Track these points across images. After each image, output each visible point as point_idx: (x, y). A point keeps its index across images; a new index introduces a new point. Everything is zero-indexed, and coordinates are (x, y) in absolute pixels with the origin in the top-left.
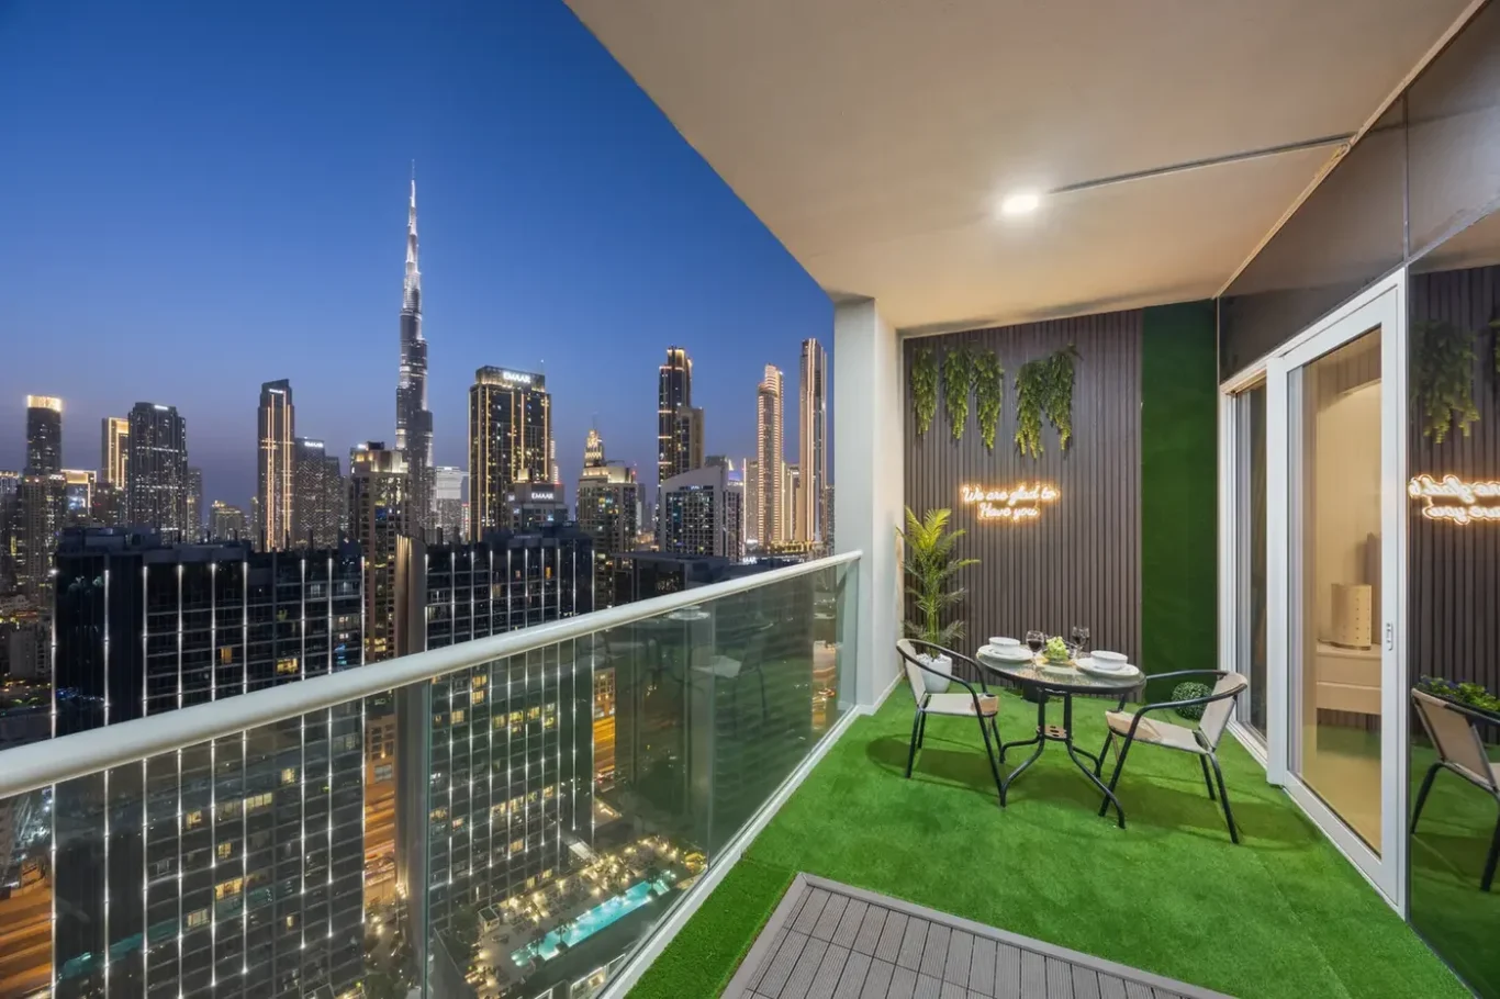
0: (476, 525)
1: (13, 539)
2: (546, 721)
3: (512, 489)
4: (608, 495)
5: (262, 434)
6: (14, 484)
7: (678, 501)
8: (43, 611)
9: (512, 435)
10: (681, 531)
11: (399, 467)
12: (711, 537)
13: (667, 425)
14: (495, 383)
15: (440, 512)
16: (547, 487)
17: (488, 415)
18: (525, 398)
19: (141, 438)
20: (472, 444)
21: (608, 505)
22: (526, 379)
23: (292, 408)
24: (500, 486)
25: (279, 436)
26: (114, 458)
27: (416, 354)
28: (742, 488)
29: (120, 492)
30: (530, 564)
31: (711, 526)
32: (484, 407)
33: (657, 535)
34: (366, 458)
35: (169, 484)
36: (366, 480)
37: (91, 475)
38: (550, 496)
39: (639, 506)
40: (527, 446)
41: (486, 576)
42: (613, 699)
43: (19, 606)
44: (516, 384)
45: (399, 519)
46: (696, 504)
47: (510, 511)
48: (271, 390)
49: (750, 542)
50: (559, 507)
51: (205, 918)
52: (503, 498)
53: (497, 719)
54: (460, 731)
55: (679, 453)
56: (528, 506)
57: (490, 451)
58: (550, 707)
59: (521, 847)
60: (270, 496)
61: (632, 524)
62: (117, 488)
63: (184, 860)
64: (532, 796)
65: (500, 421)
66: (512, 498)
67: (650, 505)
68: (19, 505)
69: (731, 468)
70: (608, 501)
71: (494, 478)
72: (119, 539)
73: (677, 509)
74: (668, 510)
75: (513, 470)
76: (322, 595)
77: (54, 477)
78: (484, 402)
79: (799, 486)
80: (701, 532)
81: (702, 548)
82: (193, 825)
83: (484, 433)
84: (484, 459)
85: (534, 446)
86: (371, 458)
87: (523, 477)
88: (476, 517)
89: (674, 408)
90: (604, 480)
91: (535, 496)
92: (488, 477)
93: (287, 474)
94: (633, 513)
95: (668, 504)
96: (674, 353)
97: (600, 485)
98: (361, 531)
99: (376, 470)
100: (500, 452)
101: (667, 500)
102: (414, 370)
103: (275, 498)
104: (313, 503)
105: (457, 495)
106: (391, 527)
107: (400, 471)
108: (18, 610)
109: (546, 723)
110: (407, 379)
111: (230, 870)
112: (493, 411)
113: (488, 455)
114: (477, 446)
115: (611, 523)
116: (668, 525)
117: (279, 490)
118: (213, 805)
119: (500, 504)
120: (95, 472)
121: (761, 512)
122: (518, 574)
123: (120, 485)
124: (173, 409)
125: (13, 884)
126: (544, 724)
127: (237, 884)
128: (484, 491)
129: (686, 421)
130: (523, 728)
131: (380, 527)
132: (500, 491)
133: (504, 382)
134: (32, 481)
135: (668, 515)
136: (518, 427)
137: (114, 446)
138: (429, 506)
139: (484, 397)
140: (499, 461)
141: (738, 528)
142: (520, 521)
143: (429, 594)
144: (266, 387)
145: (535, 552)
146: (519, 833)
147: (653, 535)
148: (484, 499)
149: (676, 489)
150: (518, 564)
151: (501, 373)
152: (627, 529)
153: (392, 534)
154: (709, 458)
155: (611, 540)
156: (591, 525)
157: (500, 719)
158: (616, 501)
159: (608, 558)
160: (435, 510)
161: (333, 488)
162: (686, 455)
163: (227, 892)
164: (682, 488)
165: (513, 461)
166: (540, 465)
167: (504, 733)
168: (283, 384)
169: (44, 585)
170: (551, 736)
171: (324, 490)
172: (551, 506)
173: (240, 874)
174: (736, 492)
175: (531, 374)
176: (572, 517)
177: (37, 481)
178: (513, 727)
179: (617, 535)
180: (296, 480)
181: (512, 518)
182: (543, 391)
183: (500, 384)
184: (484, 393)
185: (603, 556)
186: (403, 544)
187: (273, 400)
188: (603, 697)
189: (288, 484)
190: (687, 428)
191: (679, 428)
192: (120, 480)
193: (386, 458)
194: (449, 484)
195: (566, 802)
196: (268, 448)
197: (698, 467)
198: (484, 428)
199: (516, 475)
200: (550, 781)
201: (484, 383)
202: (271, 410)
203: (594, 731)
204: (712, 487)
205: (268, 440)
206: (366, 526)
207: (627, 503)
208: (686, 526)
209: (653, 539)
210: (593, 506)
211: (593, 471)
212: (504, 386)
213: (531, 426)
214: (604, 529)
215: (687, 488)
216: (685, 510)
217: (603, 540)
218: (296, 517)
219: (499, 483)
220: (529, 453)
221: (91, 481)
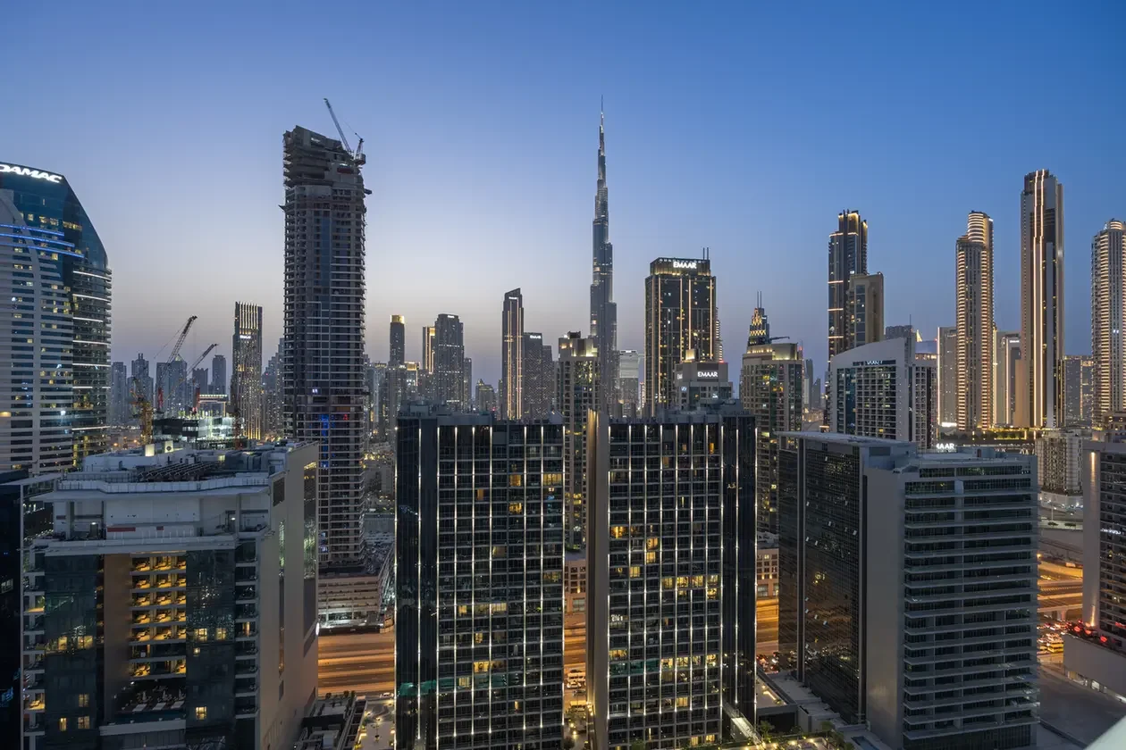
0: (650, 401)
2: (709, 591)
3: (680, 369)
4: (772, 373)
5: (505, 332)
6: (384, 372)
7: (851, 378)
9: (681, 318)
10: (854, 410)
11: (591, 352)
12: (894, 419)
13: (838, 296)
14: (666, 272)
15: (622, 389)
16: (711, 366)
17: (660, 301)
18: (692, 283)
19: (441, 338)
20: (647, 328)
21: (772, 383)
22: (693, 266)
23: (522, 309)
24: (670, 366)
25: (514, 333)
26: (428, 352)
27: (603, 254)
28: (935, 360)
29: (431, 375)
30: (695, 440)
31: (893, 406)
32: (657, 294)
33: (826, 414)
34: (568, 346)
35: (454, 370)
36: (568, 364)
37: (417, 365)
38: (715, 374)
39: (806, 383)
40: (694, 328)
41: (657, 447)
42: (777, 581)
44: (684, 271)
45: (590, 394)
46: (873, 381)
47: (679, 388)
48: (510, 298)
49: (946, 425)
50: (723, 385)
51: (468, 684)
52: (672, 377)
53: (666, 579)
54: (637, 585)
55: (852, 325)
56: (693, 384)
57: (662, 335)
58: (714, 578)
59: (686, 703)
60: (509, 378)
61: (798, 402)
62: (430, 373)
63: (457, 637)
64: (696, 659)
65: (669, 307)
66: (680, 377)
67: (819, 381)
68: (387, 385)
69: (919, 339)
70: (772, 379)
71: (664, 359)
72: (426, 409)
73: (851, 387)
74: (839, 388)
75: (682, 350)
76: (538, 456)
77: (401, 366)
78: (657, 290)
79: (1019, 358)
80: (880, 412)
81: (881, 430)
83: (657, 318)
84: (657, 342)
85: (700, 328)
86: (571, 346)
87: (690, 357)
88: (650, 393)
89: (847, 276)
90: (768, 357)
91: (700, 374)
92: (660, 358)
93: (519, 361)
94: (799, 389)
95: (839, 381)
96: (846, 218)
97: (764, 363)
98: (564, 405)
99: (575, 355)
100: (670, 334)
101: (839, 377)
102: (603, 269)
103: (512, 379)
104: (534, 383)
105: (634, 375)
106: (585, 402)
107: (592, 355)
109: (709, 593)
110: (598, 279)
111: (482, 654)
112: (664, 298)
113: (660, 338)
114: (651, 330)
115: (775, 401)
116: (839, 404)
117: (515, 373)
118: (473, 603)
119: (669, 383)
120: (419, 363)
121: (963, 389)
122: (685, 448)
123: (431, 371)
124: (456, 317)
125: (380, 625)
126: (707, 593)
127: (486, 665)
128: (657, 371)
129: (861, 290)
130: (689, 593)
131: (577, 401)
132: (670, 371)
133: (673, 272)
134: (392, 369)
135: (839, 393)
136: (686, 311)
137: (428, 345)
138: (614, 384)
139: (657, 286)
140: (670, 344)
141: (929, 409)
142: (687, 398)
143: (612, 461)
144: (507, 295)
145: (700, 428)
146: (684, 690)
147: (822, 415)
148: (657, 378)
149: (850, 366)
150: (684, 438)
151: (672, 263)
152: (792, 407)
153: (585, 408)
154: (889, 329)
155: (775, 418)
156: (755, 404)
157: (669, 581)
158: (781, 378)
159: (772, 436)
160: (618, 388)
161: (548, 371)
162: (861, 327)
163: (480, 669)
164: (856, 364)
165: (682, 342)
166: (706, 345)
167: (672, 594)
168: (517, 293)
170: (714, 605)
171: (542, 372)
172: (716, 384)
174: (927, 365)
175: (697, 261)
176: (736, 394)
177: (394, 369)
178: (679, 589)
179: (782, 412)
180: (526, 365)
181: (680, 395)
182: (708, 275)
184: (657, 282)
185: (767, 434)
186: (592, 416)
187: (513, 304)
188: (767, 577)
189: (520, 369)
190: (862, 298)
191: (852, 297)
192: (431, 367)
193: (582, 346)
194: (630, 366)
196: (508, 341)
197: (876, 339)
198: (657, 314)
199: (684, 355)
201: (657, 274)
202: (510, 313)
203: (757, 609)
204: (894, 362)
205: (508, 336)
206: (568, 401)
207: (793, 380)
208: (860, 405)
209: (822, 419)
210: (757, 384)
211: (757, 350)
212: (674, 274)
213: (698, 309)
214: (767, 406)
215: (862, 363)
216: (860, 387)
217: (767, 417)
218: (525, 394)
219: (670, 362)
220: (695, 334)
221: (418, 369)
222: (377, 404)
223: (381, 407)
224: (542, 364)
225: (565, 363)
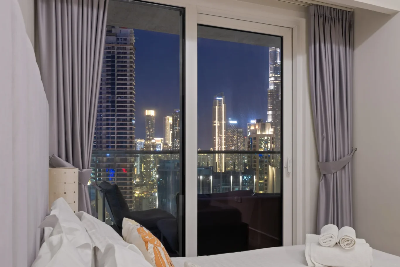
1: (143, 165)
5: (214, 119)
6: (142, 144)
8: (150, 193)
19: (176, 124)
23: (225, 106)
25: (220, 119)
26: (168, 132)
27: (276, 70)
29: (170, 146)
36: (255, 138)
37: (162, 140)
43: (144, 190)
48: (217, 98)
60: (217, 147)
77: (152, 141)
86: (256, 127)
93: (223, 137)
98: (253, 164)
99: (260, 133)
102: (276, 79)
103: (219, 148)
106: (266, 162)
107: (270, 133)
108: (144, 192)
117: (220, 145)
123: (170, 144)
131: (261, 162)
134: (147, 142)
137: (168, 128)
153: (266, 166)
161: (241, 143)
168: (221, 95)
169: (150, 182)
171: (237, 144)
177: (149, 143)
180: (226, 139)
186: (271, 170)
187: (219, 102)
189: (223, 142)
192: (170, 142)
193: (263, 127)
196: (216, 125)
202: (217, 108)
205: (216, 122)
206: (255, 162)
221: (162, 142)
222: (138, 164)
223: (141, 166)
224: (237, 139)
225: (253, 138)
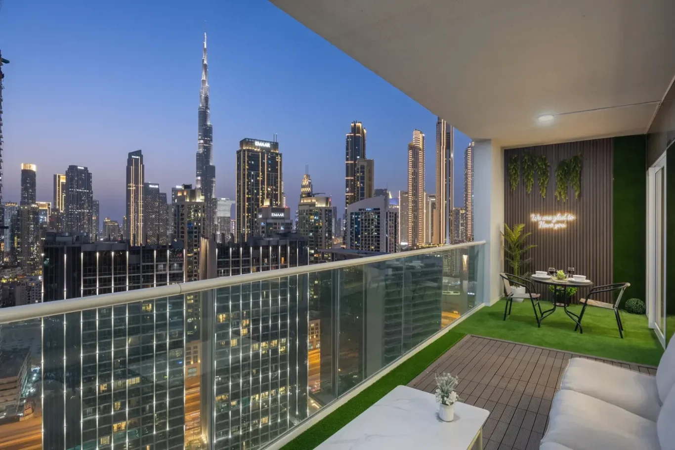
0: (240, 232)
1: (16, 238)
2: (281, 349)
3: (260, 211)
4: (316, 214)
5: (128, 181)
6: (15, 209)
7: (358, 218)
8: (29, 276)
9: (260, 179)
10: (359, 236)
11: (200, 199)
12: (379, 241)
13: (351, 170)
14: (250, 148)
15: (219, 225)
16: (279, 210)
17: (247, 167)
18: (267, 156)
19: (71, 184)
20: (238, 184)
21: (315, 220)
22: (268, 145)
23: (143, 166)
24: (253, 209)
25: (136, 182)
26: (59, 196)
27: (206, 132)
28: (398, 209)
29: (62, 213)
30: (273, 255)
31: (378, 234)
32: (244, 162)
33: (344, 239)
34: (183, 194)
35: (84, 209)
36: (183, 206)
37: (49, 205)
38: (282, 215)
39: (333, 220)
40: (268, 185)
41: (248, 261)
42: (319, 338)
43: (18, 273)
44: (262, 148)
45: (199, 227)
46: (369, 220)
47: (259, 224)
48: (133, 157)
49: (403, 244)
50: (287, 221)
51: (108, 441)
52: (254, 216)
53: (254, 345)
54: (235, 351)
55: (358, 187)
56: (270, 221)
57: (248, 188)
58: (283, 340)
59: (267, 422)
60: (132, 216)
61: (330, 232)
62: (61, 211)
63: (99, 408)
64: (273, 391)
65: (253, 170)
66: (260, 216)
67: (340, 219)
68: (18, 220)
69: (390, 197)
70: (315, 218)
71: (249, 205)
72: (70, 238)
73: (357, 223)
74: (352, 223)
75: (260, 199)
76: (165, 270)
77: (33, 206)
78: (244, 159)
79: (435, 208)
80: (372, 237)
81: (373, 247)
82: (103, 391)
83: (244, 178)
84: (244, 193)
85: (272, 185)
86: (185, 194)
87: (267, 203)
88: (240, 227)
89: (355, 160)
90: (313, 205)
91: (274, 215)
92: (247, 204)
93: (141, 203)
94: (330, 225)
95: (352, 220)
96: (355, 125)
97: (311, 208)
98: (180, 235)
99: (188, 201)
100: (253, 188)
101: (351, 217)
102: (206, 142)
103: (134, 216)
104: (153, 219)
105: (228, 215)
106: (196, 233)
107: (201, 201)
108: (18, 275)
109: (281, 350)
110: (202, 148)
111: (120, 417)
112: (249, 165)
113: (246, 191)
114: (240, 186)
115: (317, 231)
116: (352, 233)
117: (137, 212)
118: (112, 381)
119: (253, 220)
120: (50, 203)
121: (411, 224)
122: (266, 261)
123: (62, 210)
124: (86, 169)
125: (21, 414)
126: (280, 350)
127: (123, 425)
128: (244, 212)
129: (362, 167)
130: (268, 351)
131: (190, 232)
132: (253, 212)
133: (255, 148)
134: (24, 208)
135: (352, 227)
136: (263, 174)
137: (59, 189)
138: (213, 221)
139: (244, 157)
140: (253, 195)
141: (395, 235)
142: (265, 230)
143: (218, 271)
144: (130, 154)
145: (275, 248)
146: (265, 413)
147: (342, 239)
148: (244, 217)
149: (357, 211)
150: (266, 255)
151: (254, 142)
152: (327, 235)
154: (377, 190)
155: (317, 241)
156: (306, 233)
157: (256, 346)
158: (320, 218)
159: (315, 252)
160: (216, 223)
161: (164, 211)
162: (362, 189)
163: (119, 428)
164: (360, 210)
165: (261, 194)
166: (276, 196)
167: (258, 354)
168: (138, 153)
169: (29, 262)
170: (283, 357)
171: (159, 212)
172: (283, 221)
173: (124, 419)
174: (395, 212)
175: (270, 142)
176: (294, 227)
177: (26, 208)
178: (262, 350)
179: (321, 238)
180: (146, 206)
181: (260, 228)
182: (277, 152)
183: (253, 149)
184: (244, 154)
185: (313, 251)
186: (204, 242)
187: (135, 161)
188: (313, 337)
189: (141, 209)
190: (363, 172)
191: (358, 172)
192: (62, 207)
193: (193, 194)
194: (225, 208)
195: (293, 396)
196: (131, 188)
197: (370, 196)
198: (244, 175)
199: (262, 202)
200: (283, 384)
201: (244, 148)
202: (133, 168)
203: (309, 357)
204: (379, 209)
205: (131, 185)
206: (183, 232)
207: (327, 219)
208: (362, 233)
209: (342, 242)
210: (307, 221)
211: (307, 200)
212: (255, 150)
213: (271, 173)
214: (313, 234)
215: (363, 209)
216: (362, 223)
217: (313, 241)
218: (145, 227)
219: (253, 207)
220: (269, 189)
221: (49, 208)
222: (8, 236)
223: (12, 239)
224: (159, 206)
225: (180, 206)
